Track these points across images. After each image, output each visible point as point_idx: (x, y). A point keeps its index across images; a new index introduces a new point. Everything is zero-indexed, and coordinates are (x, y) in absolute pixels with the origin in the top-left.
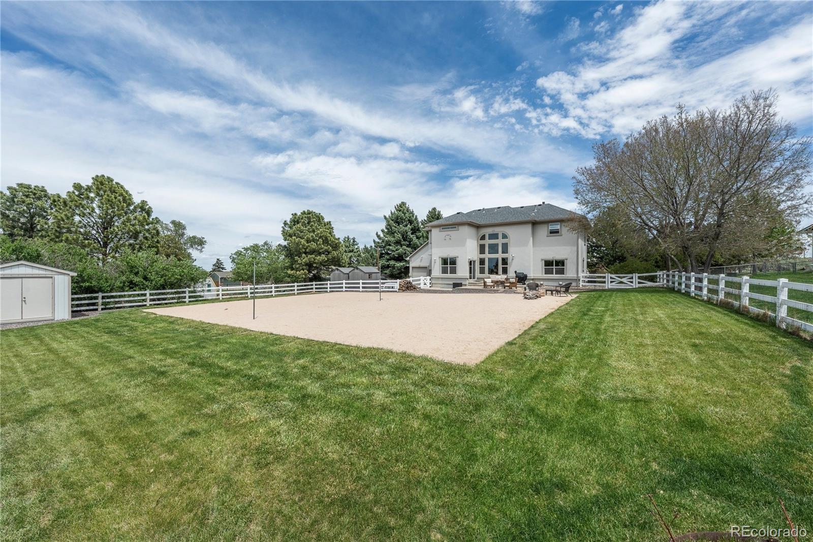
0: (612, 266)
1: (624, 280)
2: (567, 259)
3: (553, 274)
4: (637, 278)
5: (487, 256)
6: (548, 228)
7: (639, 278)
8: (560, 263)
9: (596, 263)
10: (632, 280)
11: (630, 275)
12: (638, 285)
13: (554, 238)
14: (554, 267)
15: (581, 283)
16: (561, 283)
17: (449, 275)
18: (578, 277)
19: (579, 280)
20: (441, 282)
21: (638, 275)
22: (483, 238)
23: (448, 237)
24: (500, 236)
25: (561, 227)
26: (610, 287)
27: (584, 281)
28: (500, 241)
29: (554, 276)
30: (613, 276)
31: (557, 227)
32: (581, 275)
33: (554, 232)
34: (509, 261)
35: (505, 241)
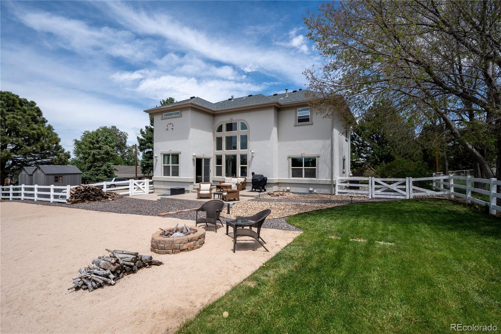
0: (378, 167)
1: (394, 187)
2: (319, 157)
3: (302, 177)
4: (411, 183)
5: (225, 152)
6: (296, 114)
7: (415, 184)
8: (311, 162)
9: (363, 164)
10: (404, 187)
11: (401, 180)
12: (412, 195)
13: (304, 128)
14: (303, 167)
15: (337, 190)
16: (311, 189)
17: (171, 178)
18: (332, 181)
19: (335, 185)
20: (162, 187)
21: (412, 179)
22: (220, 129)
23: (170, 127)
24: (239, 126)
25: (312, 114)
26: (374, 196)
27: (341, 187)
28: (238, 133)
29: (304, 179)
30: (379, 180)
31: (306, 113)
32: (337, 178)
33: (303, 120)
34: (249, 159)
35: (244, 132)
